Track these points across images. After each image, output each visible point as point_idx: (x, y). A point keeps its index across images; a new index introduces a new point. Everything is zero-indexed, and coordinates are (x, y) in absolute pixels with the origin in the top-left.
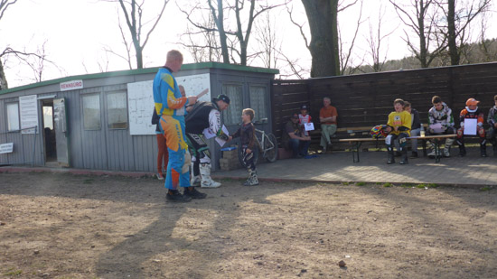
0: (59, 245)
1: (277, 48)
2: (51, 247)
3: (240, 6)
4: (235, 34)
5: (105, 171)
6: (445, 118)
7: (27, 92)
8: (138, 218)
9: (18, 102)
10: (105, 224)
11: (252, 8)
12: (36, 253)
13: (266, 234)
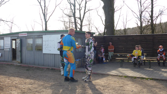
1: (92, 23)
3: (81, 9)
4: (79, 18)
5: (33, 66)
7: (7, 36)
9: (4, 39)
11: (85, 10)
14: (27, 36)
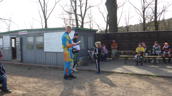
1: (93, 20)
4: (80, 15)
5: (35, 64)
6: (158, 49)
7: (6, 34)
9: (3, 38)
11: (86, 6)
14: (27, 34)
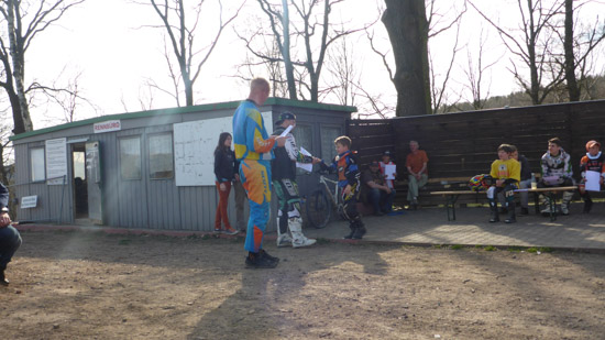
0: (84, 319)
1: (355, 81)
2: (74, 320)
3: (310, 31)
4: (305, 64)
5: (144, 230)
6: (561, 166)
7: (54, 135)
8: (181, 287)
9: (44, 147)
10: (141, 293)
11: (325, 33)
12: (56, 327)
13: (336, 307)
14: (119, 129)
